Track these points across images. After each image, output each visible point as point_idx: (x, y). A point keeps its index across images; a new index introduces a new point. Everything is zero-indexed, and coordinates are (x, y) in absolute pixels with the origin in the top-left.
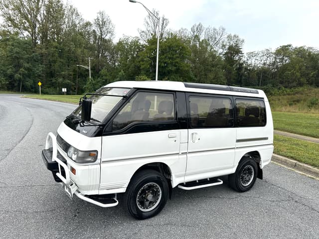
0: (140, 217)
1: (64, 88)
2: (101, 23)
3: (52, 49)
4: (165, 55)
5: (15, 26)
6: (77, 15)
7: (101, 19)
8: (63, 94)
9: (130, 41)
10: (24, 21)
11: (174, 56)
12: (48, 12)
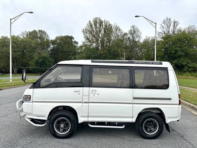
0: (56, 136)
1: (110, 71)
2: (133, 32)
3: (106, 51)
4: (175, 45)
5: (90, 41)
6: (120, 30)
7: (133, 30)
8: (109, 74)
9: (150, 39)
10: (93, 38)
11: (183, 45)
12: (105, 31)
